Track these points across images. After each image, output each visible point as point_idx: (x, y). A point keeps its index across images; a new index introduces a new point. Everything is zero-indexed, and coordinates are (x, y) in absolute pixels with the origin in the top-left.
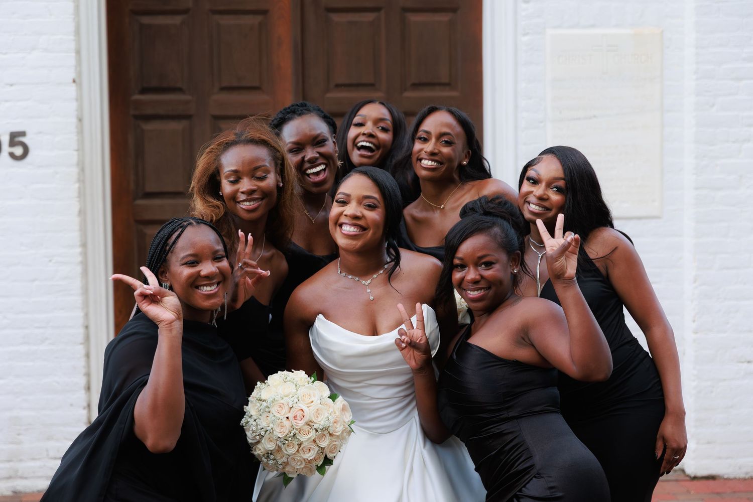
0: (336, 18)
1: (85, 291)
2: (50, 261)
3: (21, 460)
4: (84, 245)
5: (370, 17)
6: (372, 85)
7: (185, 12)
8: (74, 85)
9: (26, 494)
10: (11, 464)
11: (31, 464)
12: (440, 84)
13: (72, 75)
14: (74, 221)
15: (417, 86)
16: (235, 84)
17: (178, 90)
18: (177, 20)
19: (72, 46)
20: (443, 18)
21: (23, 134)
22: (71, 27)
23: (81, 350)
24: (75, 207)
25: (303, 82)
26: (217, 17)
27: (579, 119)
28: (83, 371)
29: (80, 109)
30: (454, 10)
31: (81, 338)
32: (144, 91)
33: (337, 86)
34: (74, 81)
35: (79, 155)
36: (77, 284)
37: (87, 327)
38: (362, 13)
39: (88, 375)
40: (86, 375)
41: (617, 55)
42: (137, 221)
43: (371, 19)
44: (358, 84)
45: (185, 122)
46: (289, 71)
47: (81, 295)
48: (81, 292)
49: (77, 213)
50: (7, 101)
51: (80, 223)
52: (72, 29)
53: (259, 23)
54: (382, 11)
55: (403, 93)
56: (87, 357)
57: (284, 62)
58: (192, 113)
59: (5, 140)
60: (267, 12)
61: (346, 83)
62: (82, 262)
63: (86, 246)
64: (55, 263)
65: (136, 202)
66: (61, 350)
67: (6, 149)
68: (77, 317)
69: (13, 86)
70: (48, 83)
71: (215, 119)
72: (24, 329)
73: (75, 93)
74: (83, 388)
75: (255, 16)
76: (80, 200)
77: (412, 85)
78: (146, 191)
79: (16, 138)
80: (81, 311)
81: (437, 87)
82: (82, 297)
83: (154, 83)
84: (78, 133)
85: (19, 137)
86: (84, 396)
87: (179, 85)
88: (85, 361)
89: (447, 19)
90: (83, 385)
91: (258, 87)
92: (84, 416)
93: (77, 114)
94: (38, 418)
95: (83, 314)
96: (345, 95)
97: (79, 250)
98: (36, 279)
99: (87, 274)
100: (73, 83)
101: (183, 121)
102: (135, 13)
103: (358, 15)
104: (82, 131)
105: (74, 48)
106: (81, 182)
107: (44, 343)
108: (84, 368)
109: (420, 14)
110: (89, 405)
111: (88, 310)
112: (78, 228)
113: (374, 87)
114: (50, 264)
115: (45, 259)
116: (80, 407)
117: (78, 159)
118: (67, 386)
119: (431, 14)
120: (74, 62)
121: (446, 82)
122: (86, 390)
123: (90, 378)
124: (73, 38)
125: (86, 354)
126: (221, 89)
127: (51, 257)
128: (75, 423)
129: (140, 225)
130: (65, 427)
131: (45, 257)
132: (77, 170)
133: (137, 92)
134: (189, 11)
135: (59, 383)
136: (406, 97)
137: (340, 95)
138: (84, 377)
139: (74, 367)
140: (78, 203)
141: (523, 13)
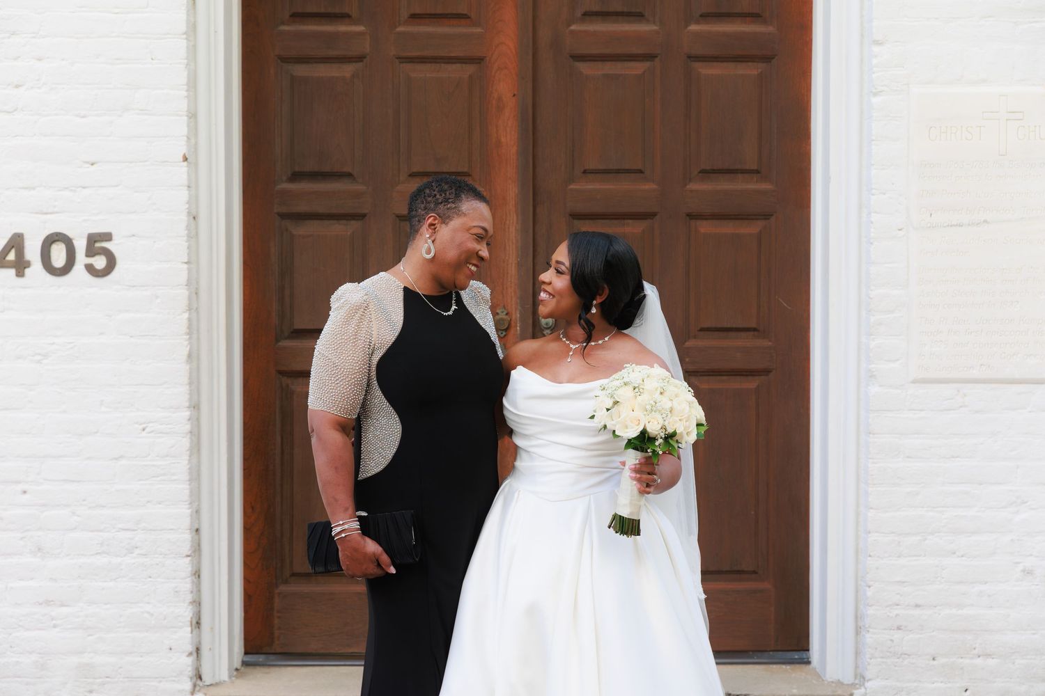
0: (585, 68)
1: (195, 476)
2: (144, 430)
4: (195, 407)
5: (638, 68)
6: (641, 172)
7: (360, 59)
8: (186, 163)
12: (744, 172)
13: (182, 149)
14: (182, 369)
15: (707, 173)
16: (432, 168)
17: (349, 175)
18: (347, 70)
19: (184, 105)
20: (751, 70)
21: (108, 237)
22: (183, 78)
23: (185, 565)
24: (182, 347)
25: (534, 168)
26: (407, 67)
27: (960, 225)
28: (189, 597)
29: (193, 201)
30: (767, 59)
31: (186, 548)
32: (296, 176)
33: (585, 172)
34: (185, 159)
35: (189, 270)
36: (182, 466)
37: (197, 530)
38: (626, 62)
39: (197, 603)
40: (195, 604)
41: (1024, 127)
42: (281, 373)
43: (640, 72)
44: (619, 170)
45: (355, 225)
46: (514, 150)
47: (188, 482)
48: (187, 478)
49: (185, 357)
50: (84, 188)
51: (190, 373)
52: (184, 81)
53: (470, 76)
54: (657, 60)
55: (686, 185)
56: (197, 576)
57: (506, 136)
58: (366, 211)
59: (80, 246)
60: (482, 59)
61: (601, 168)
62: (191, 432)
63: (199, 409)
64: (152, 432)
65: (280, 344)
66: (157, 564)
67: (81, 259)
68: (183, 513)
69: (95, 166)
70: (146, 161)
71: (400, 220)
72: (101, 531)
73: (185, 176)
74: (189, 623)
75: (464, 65)
76: (190, 338)
77: (700, 172)
78: (296, 327)
79: (96, 243)
80: (187, 506)
81: (740, 176)
82: (190, 485)
83: (310, 166)
84: (189, 237)
85: (102, 241)
86: (190, 635)
87: (347, 169)
88: (193, 582)
89: (756, 73)
90: (189, 619)
91: (466, 172)
92: (189, 666)
93: (188, 208)
94: (120, 668)
95: (192, 512)
96: (597, 186)
97: (187, 414)
98: (122, 457)
99: (199, 450)
100: (184, 161)
101: (353, 222)
102: (285, 60)
103: (619, 65)
104: (197, 234)
105: (186, 109)
106: (193, 311)
107: (132, 553)
108: (192, 592)
109: (715, 64)
110: (198, 650)
111: (199, 505)
112: (186, 380)
113: (642, 175)
114: (144, 434)
115: (137, 426)
116: (183, 652)
117: (188, 277)
118: (165, 619)
119: (731, 65)
120: (185, 131)
121: (752, 168)
122: (193, 626)
123: (200, 608)
124: (185, 94)
125: (194, 572)
126: (410, 175)
127: (144, 423)
128: (175, 677)
129: (286, 378)
130: (160, 682)
131: (137, 423)
132: (187, 293)
133: (284, 178)
134: (365, 57)
135: (152, 615)
136: (691, 191)
137: (590, 187)
138: (191, 607)
139: (176, 592)
140: (187, 342)
141: (875, 61)
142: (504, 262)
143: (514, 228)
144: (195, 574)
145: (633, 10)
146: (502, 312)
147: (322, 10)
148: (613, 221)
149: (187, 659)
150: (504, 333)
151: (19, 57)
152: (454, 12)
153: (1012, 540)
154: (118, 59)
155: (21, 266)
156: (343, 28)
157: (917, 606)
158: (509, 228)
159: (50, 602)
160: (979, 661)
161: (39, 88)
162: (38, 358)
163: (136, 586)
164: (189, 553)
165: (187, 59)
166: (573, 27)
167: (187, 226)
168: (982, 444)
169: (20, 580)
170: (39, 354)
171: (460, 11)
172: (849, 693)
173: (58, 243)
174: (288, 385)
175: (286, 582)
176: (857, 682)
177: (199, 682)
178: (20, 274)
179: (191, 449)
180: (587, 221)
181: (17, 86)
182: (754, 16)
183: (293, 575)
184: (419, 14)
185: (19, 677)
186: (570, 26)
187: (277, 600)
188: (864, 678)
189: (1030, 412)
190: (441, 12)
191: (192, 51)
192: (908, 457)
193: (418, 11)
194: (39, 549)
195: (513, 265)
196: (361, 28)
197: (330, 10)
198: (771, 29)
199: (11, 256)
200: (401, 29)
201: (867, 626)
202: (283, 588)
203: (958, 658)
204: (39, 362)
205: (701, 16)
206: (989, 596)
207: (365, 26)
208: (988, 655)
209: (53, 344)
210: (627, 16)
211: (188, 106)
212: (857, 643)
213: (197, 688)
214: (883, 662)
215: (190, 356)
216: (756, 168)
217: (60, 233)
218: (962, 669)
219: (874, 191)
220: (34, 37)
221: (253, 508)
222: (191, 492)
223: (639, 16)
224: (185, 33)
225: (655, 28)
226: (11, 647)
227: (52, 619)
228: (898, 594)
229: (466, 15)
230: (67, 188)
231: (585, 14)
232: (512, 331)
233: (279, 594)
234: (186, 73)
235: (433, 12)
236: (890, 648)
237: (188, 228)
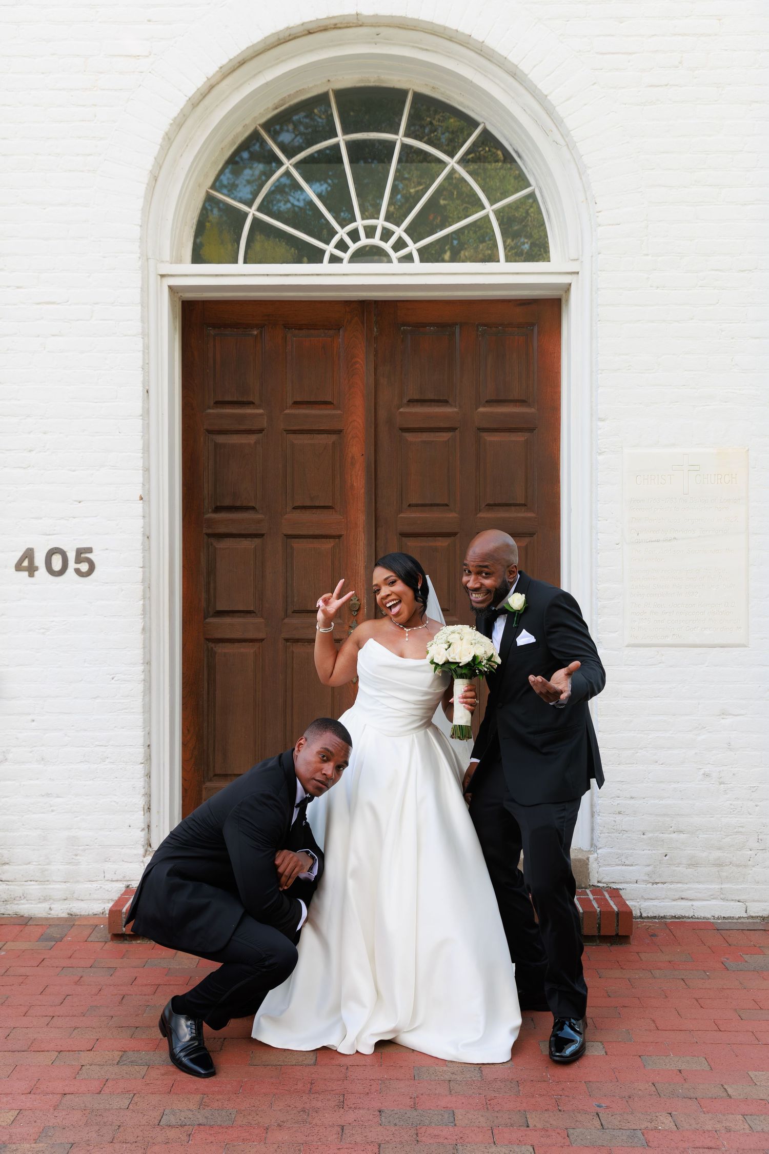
0: (410, 437)
1: (147, 709)
2: (113, 678)
3: (78, 882)
4: (148, 663)
5: (444, 436)
6: (447, 505)
7: (260, 431)
8: (142, 501)
9: (82, 917)
10: (68, 884)
11: (88, 885)
12: (516, 505)
13: (139, 491)
14: (137, 638)
15: (491, 506)
16: (308, 503)
17: (253, 508)
18: (252, 439)
19: (140, 463)
20: (520, 438)
21: (90, 550)
22: (140, 444)
23: (140, 770)
24: (138, 623)
25: (376, 503)
26: (291, 436)
27: (658, 541)
28: (143, 792)
29: (147, 526)
30: (531, 430)
31: (141, 758)
32: (218, 509)
33: (410, 506)
34: (141, 499)
35: (144, 573)
36: (138, 703)
37: (149, 746)
38: (437, 433)
39: (148, 795)
40: (146, 796)
41: (700, 475)
42: (207, 639)
43: (446, 439)
44: (432, 504)
45: (257, 541)
46: (363, 491)
47: (142, 714)
48: (142, 711)
49: (140, 630)
50: (74, 518)
51: (144, 640)
52: (141, 446)
53: (334, 443)
54: (457, 431)
55: (477, 514)
56: (148, 777)
57: (357, 482)
58: (263, 532)
59: (72, 556)
60: (342, 431)
61: (420, 503)
62: (144, 680)
63: (150, 664)
64: (117, 681)
65: (207, 620)
66: (121, 769)
67: (72, 565)
68: (138, 736)
69: (81, 503)
70: (114, 500)
71: (287, 538)
72: (84, 747)
73: (141, 510)
74: (142, 809)
75: (329, 435)
76: (144, 618)
77: (486, 506)
78: (217, 609)
79: (82, 554)
80: (142, 730)
81: (513, 508)
82: (143, 715)
83: (227, 502)
84: (144, 550)
85: (86, 553)
86: (143, 817)
87: (252, 504)
88: (145, 781)
89: (524, 439)
90: (142, 806)
91: (331, 506)
92: (141, 838)
93: (143, 531)
94: (96, 839)
95: (145, 734)
96: (418, 515)
97: (141, 668)
98: (98, 697)
99: (150, 692)
100: (140, 500)
101: (256, 539)
102: (210, 432)
103: (432, 434)
104: (150, 548)
105: (142, 465)
106: (146, 599)
107: (104, 761)
108: (144, 788)
109: (496, 433)
110: (149, 826)
111: (150, 729)
112: (141, 646)
113: (447, 507)
114: (113, 681)
115: (108, 676)
116: (139, 828)
117: (143, 577)
118: (126, 806)
119: (507, 434)
120: (141, 480)
121: (521, 503)
122: (145, 811)
123: (150, 798)
124: (141, 455)
125: (146, 774)
126: (294, 508)
127: (113, 674)
128: (133, 845)
129: (211, 643)
130: (123, 848)
131: (108, 674)
132: (142, 587)
133: (210, 510)
134: (263, 430)
135: (117, 803)
136: (481, 518)
137: (413, 515)
138: (144, 798)
139: (134, 787)
140: (141, 621)
141: (599, 432)
142: (356, 565)
143: (362, 543)
144: (147, 776)
145: (442, 399)
146: (355, 599)
147: (235, 399)
148: (429, 538)
149: (141, 833)
150: (356, 613)
151: (31, 432)
152: (323, 400)
153: (696, 753)
154: (97, 433)
155: (32, 570)
156: (249, 411)
157: (632, 798)
158: (359, 543)
159: (49, 794)
160: (674, 836)
161: (45, 452)
162: (42, 631)
163: (107, 784)
164: (142, 762)
165: (143, 432)
166: (401, 410)
167: (142, 543)
168: (674, 688)
169: (29, 780)
170: (44, 628)
171: (326, 400)
172: (586, 857)
173: (57, 554)
174: (212, 648)
175: (210, 780)
176: (592, 849)
177: (149, 849)
178: (31, 575)
179: (144, 692)
180: (411, 538)
181: (30, 451)
182: (522, 402)
183: (215, 775)
184: (299, 402)
185: (28, 845)
186: (399, 409)
187: (204, 793)
188: (596, 847)
189: (707, 666)
190: (314, 400)
191: (146, 428)
192: (624, 697)
193: (299, 400)
194: (43, 759)
195: (362, 567)
196: (261, 411)
197: (240, 399)
198: (533, 410)
199: (26, 563)
200: (287, 411)
201: (598, 811)
202: (208, 784)
203: (660, 833)
204: (43, 633)
205: (487, 402)
206: (680, 791)
207: (264, 410)
208: (681, 832)
209: (53, 621)
210: (437, 402)
211: (143, 463)
212: (592, 822)
213: (148, 853)
214: (609, 836)
215: (144, 629)
216: (523, 503)
217: (58, 548)
218: (663, 841)
219: (599, 519)
220: (41, 419)
221: (188, 730)
222: (144, 720)
223: (445, 402)
224: (141, 416)
225: (456, 410)
226: (23, 825)
227: (51, 806)
228: (619, 789)
229: (330, 402)
230: (62, 518)
231: (409, 401)
232: (361, 612)
233: (206, 788)
234: (141, 442)
235: (309, 400)
236: (613, 826)
237: (143, 544)
